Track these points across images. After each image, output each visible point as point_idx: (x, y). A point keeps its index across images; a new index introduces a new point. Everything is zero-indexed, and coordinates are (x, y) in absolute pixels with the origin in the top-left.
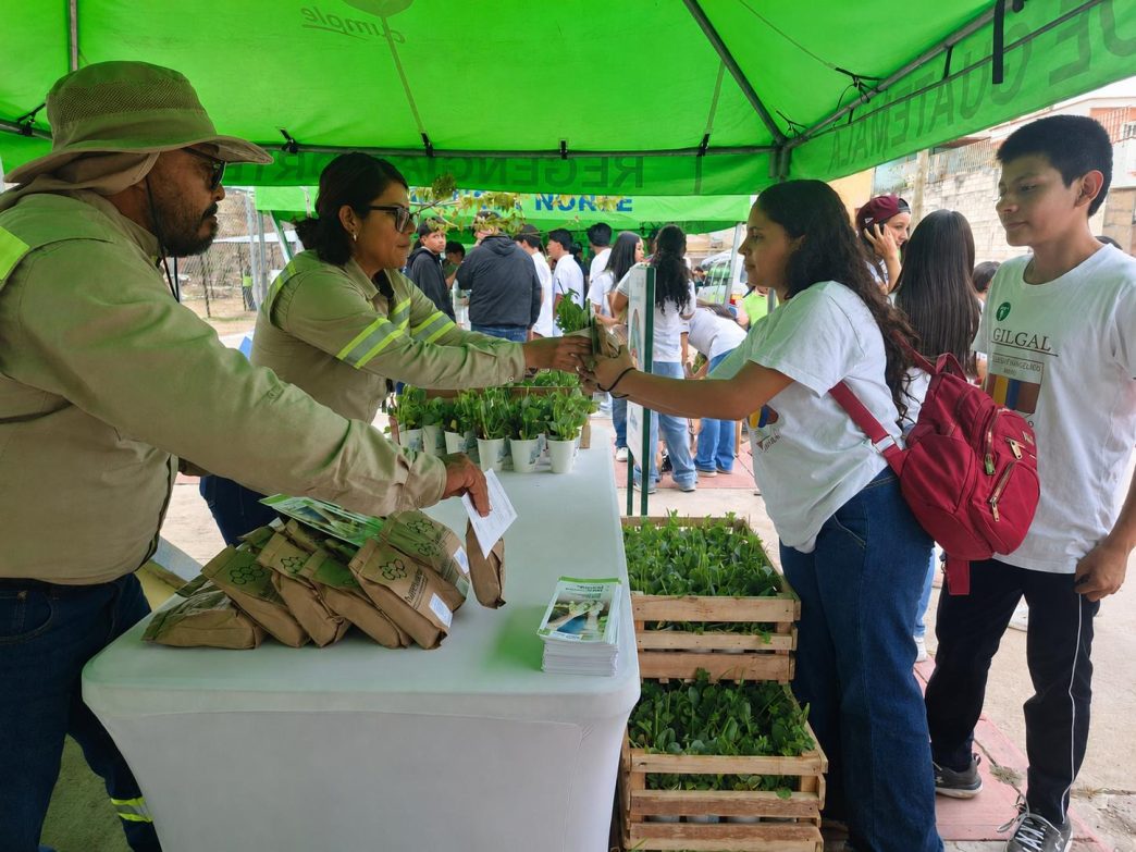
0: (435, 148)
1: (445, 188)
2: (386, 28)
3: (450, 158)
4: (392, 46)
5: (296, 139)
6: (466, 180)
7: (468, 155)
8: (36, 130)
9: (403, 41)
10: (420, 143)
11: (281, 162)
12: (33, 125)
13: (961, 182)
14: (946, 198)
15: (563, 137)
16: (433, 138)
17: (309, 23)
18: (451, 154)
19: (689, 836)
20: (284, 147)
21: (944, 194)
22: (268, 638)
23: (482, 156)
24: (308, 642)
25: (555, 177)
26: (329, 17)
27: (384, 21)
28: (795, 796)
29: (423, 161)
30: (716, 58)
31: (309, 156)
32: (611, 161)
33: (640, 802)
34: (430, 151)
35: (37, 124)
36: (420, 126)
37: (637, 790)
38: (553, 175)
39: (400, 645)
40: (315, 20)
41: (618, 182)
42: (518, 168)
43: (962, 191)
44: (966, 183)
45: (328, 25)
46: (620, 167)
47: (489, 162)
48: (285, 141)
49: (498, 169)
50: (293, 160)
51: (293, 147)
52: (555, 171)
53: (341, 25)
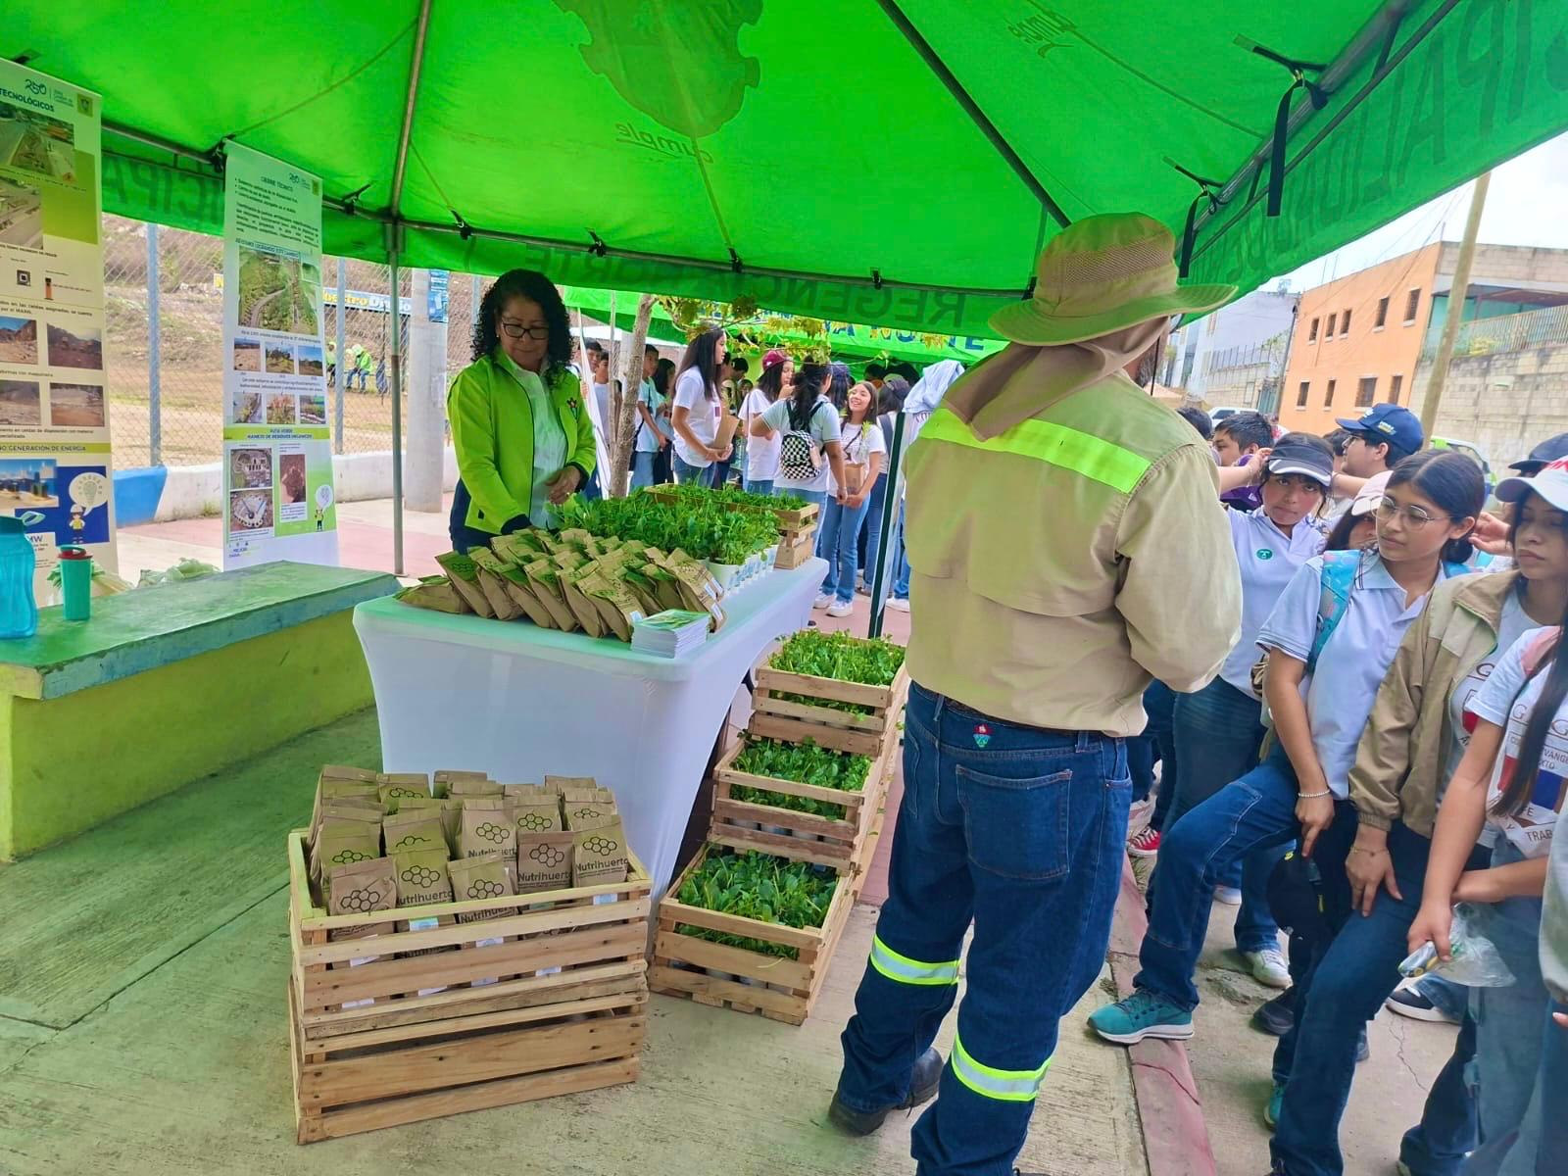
0: (744, 263)
1: (744, 308)
2: (695, 147)
3: (758, 276)
4: (701, 165)
5: (605, 241)
6: (772, 302)
7: (777, 274)
8: (359, 209)
9: (711, 161)
10: (728, 257)
11: (588, 261)
12: (356, 204)
13: (1548, 356)
14: (1522, 377)
15: (876, 266)
16: (741, 254)
17: (621, 137)
18: (760, 272)
19: (756, 840)
20: (592, 249)
21: (1520, 371)
22: (470, 611)
23: (793, 277)
24: (494, 617)
25: (866, 307)
26: (642, 133)
27: (694, 142)
28: (839, 822)
29: (730, 277)
30: (1038, 204)
31: (616, 259)
32: (931, 295)
33: (721, 806)
34: (737, 266)
35: (361, 203)
36: (729, 242)
37: (721, 797)
38: (865, 305)
39: (550, 628)
40: (629, 135)
41: (933, 321)
42: (828, 293)
43: (1545, 369)
44: (1552, 360)
45: (642, 142)
46: (939, 303)
47: (800, 283)
48: (593, 242)
49: (807, 292)
50: (598, 261)
51: (601, 249)
52: (869, 300)
53: (653, 142)
